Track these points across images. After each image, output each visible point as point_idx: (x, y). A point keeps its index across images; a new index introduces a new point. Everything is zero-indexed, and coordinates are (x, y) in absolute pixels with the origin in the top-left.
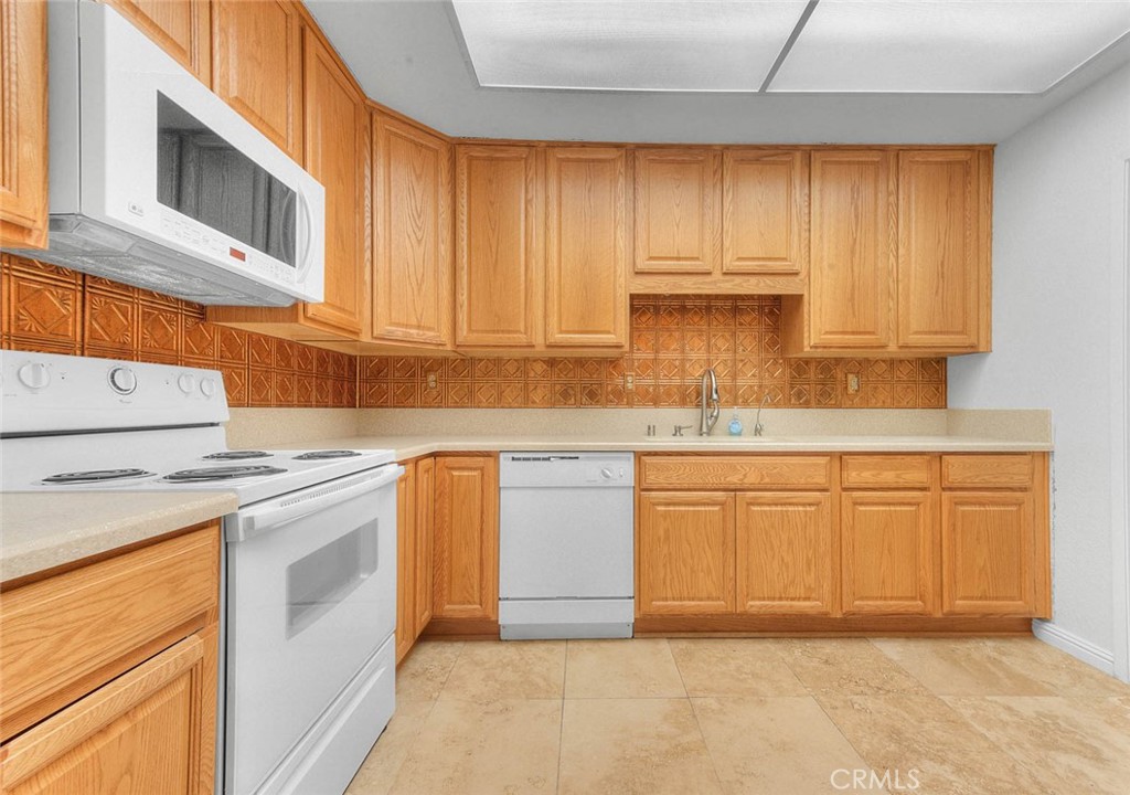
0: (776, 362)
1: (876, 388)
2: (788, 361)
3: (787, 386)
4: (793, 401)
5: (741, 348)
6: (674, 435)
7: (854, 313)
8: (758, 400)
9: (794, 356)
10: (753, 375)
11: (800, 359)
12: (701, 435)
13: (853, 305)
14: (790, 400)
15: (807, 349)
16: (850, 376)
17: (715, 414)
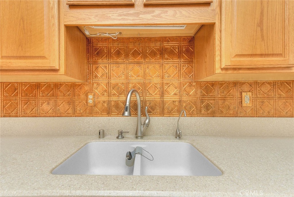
0: (190, 85)
1: (263, 102)
2: (199, 84)
3: (199, 102)
4: (203, 112)
5: (167, 75)
6: (118, 138)
7: (262, 36)
8: (179, 111)
9: (204, 80)
10: (175, 94)
11: (207, 82)
12: (137, 137)
13: (262, 30)
14: (201, 111)
15: (218, 71)
16: (244, 94)
17: (147, 121)
